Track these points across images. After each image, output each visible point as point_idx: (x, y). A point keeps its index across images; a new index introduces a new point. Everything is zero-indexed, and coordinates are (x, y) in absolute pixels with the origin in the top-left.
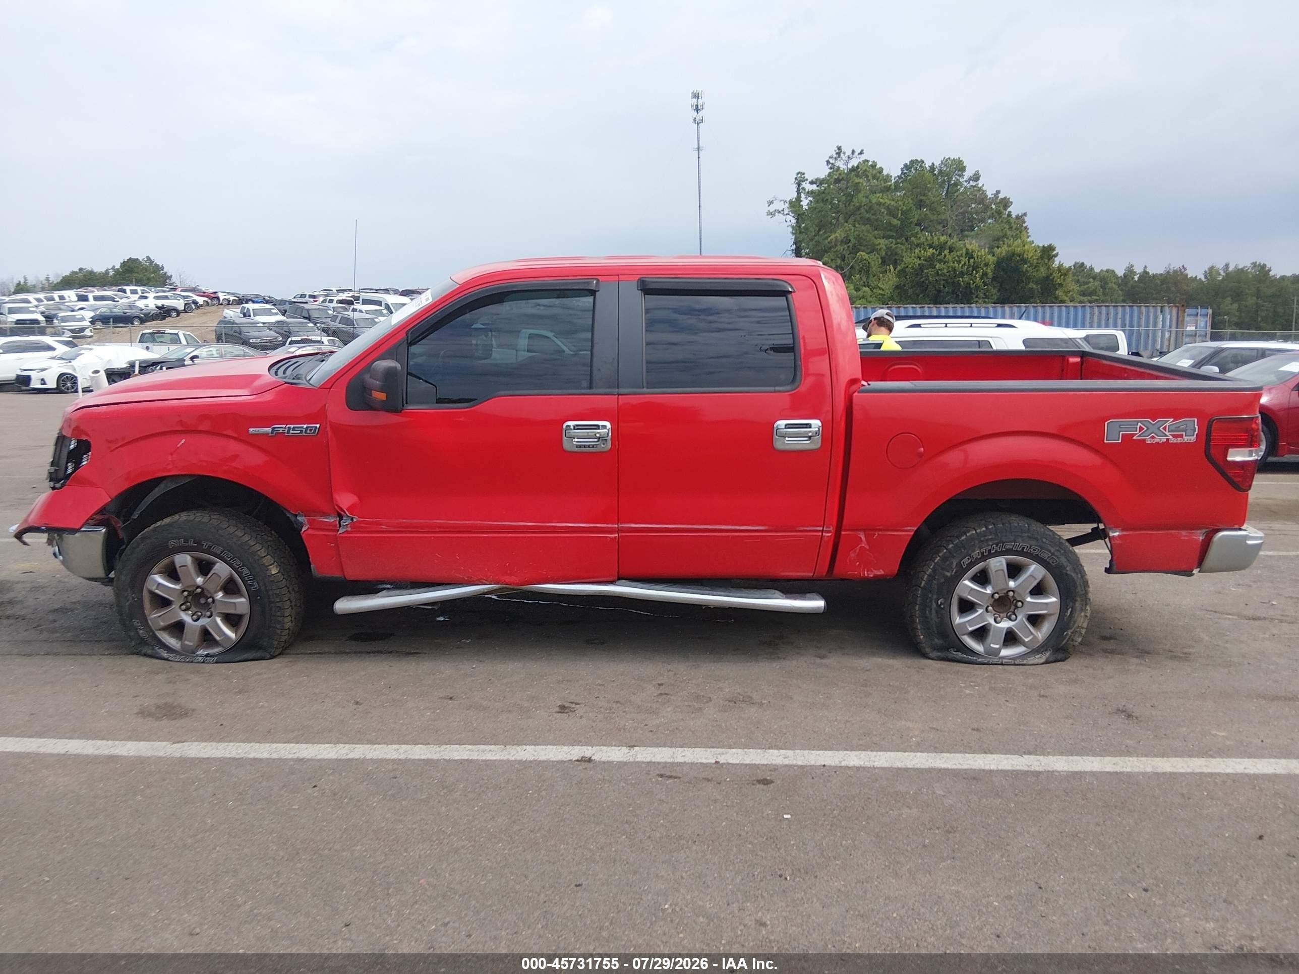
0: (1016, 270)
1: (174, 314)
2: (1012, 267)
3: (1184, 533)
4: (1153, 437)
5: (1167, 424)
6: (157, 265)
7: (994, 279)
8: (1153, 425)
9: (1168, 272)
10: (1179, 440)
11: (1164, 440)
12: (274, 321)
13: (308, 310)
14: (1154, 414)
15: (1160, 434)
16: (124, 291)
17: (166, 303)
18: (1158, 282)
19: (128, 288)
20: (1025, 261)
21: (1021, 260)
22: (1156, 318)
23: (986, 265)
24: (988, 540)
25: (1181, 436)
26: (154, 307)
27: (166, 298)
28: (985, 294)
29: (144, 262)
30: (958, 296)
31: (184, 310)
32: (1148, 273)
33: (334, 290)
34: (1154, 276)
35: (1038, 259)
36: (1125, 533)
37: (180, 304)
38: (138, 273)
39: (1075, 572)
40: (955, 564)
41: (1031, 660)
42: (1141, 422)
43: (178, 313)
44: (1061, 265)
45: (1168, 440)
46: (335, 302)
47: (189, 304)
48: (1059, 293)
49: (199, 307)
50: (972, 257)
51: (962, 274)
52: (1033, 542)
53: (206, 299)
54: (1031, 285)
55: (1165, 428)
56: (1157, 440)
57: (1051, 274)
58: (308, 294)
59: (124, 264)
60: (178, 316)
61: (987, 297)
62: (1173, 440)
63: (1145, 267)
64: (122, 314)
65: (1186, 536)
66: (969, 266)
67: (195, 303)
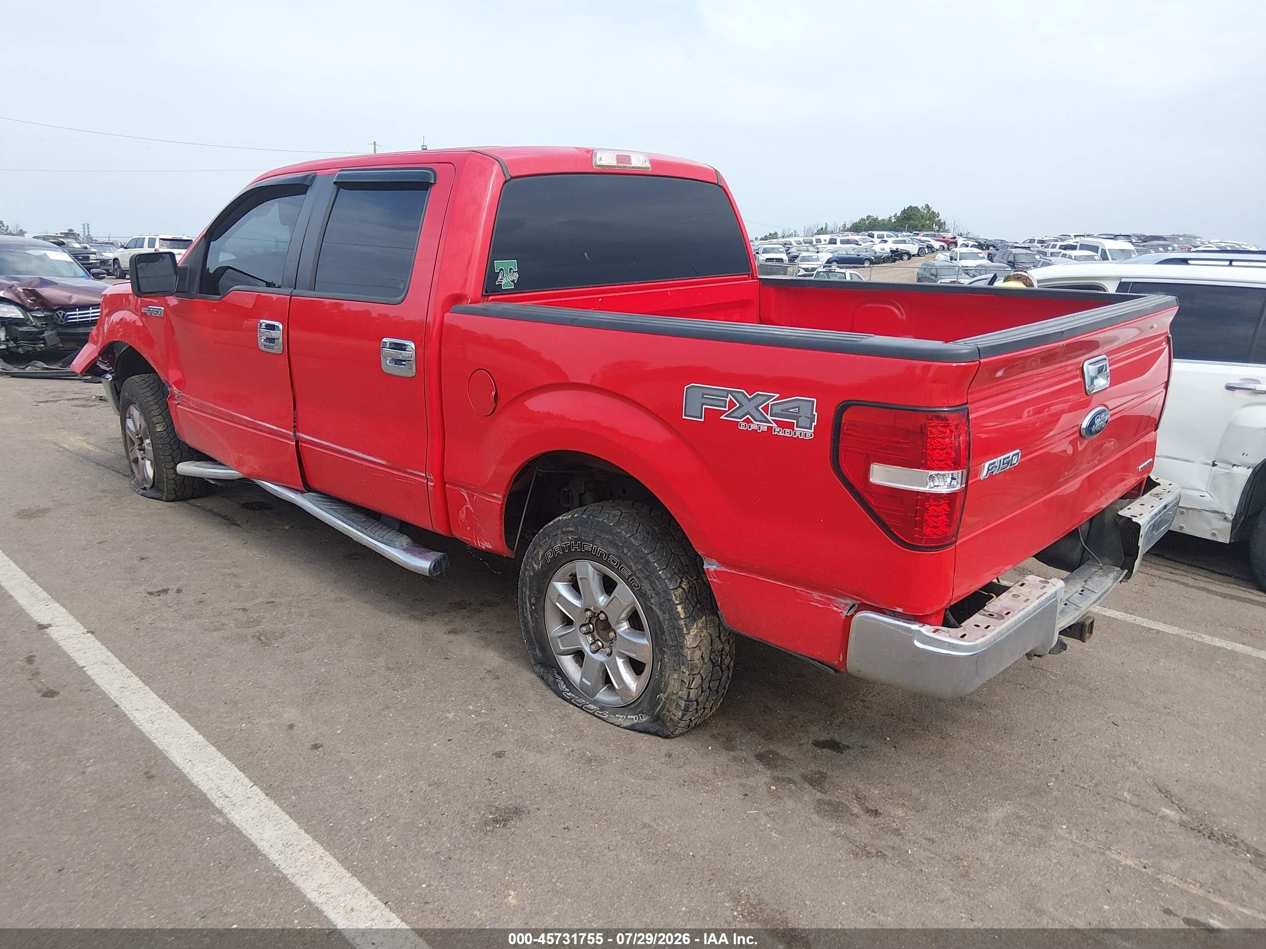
1: (906, 257)
3: (816, 595)
4: (748, 421)
5: (770, 402)
6: (933, 213)
8: (749, 400)
10: (787, 433)
11: (764, 427)
12: (975, 265)
13: (1015, 255)
14: (752, 383)
15: (759, 417)
16: (872, 236)
17: (901, 247)
19: (876, 233)
24: (568, 532)
25: (790, 426)
26: (889, 251)
27: (904, 242)
29: (922, 210)
31: (918, 254)
33: (1072, 235)
36: (723, 569)
37: (913, 249)
38: (914, 220)
39: (661, 609)
40: (541, 554)
41: (620, 719)
42: (731, 392)
43: (910, 256)
45: (770, 429)
46: (1058, 247)
47: (924, 248)
49: (933, 252)
52: (612, 550)
53: (943, 244)
55: (766, 409)
56: (754, 427)
58: (1037, 239)
59: (904, 212)
60: (909, 259)
62: (778, 431)
64: (856, 256)
65: (818, 601)
67: (930, 247)
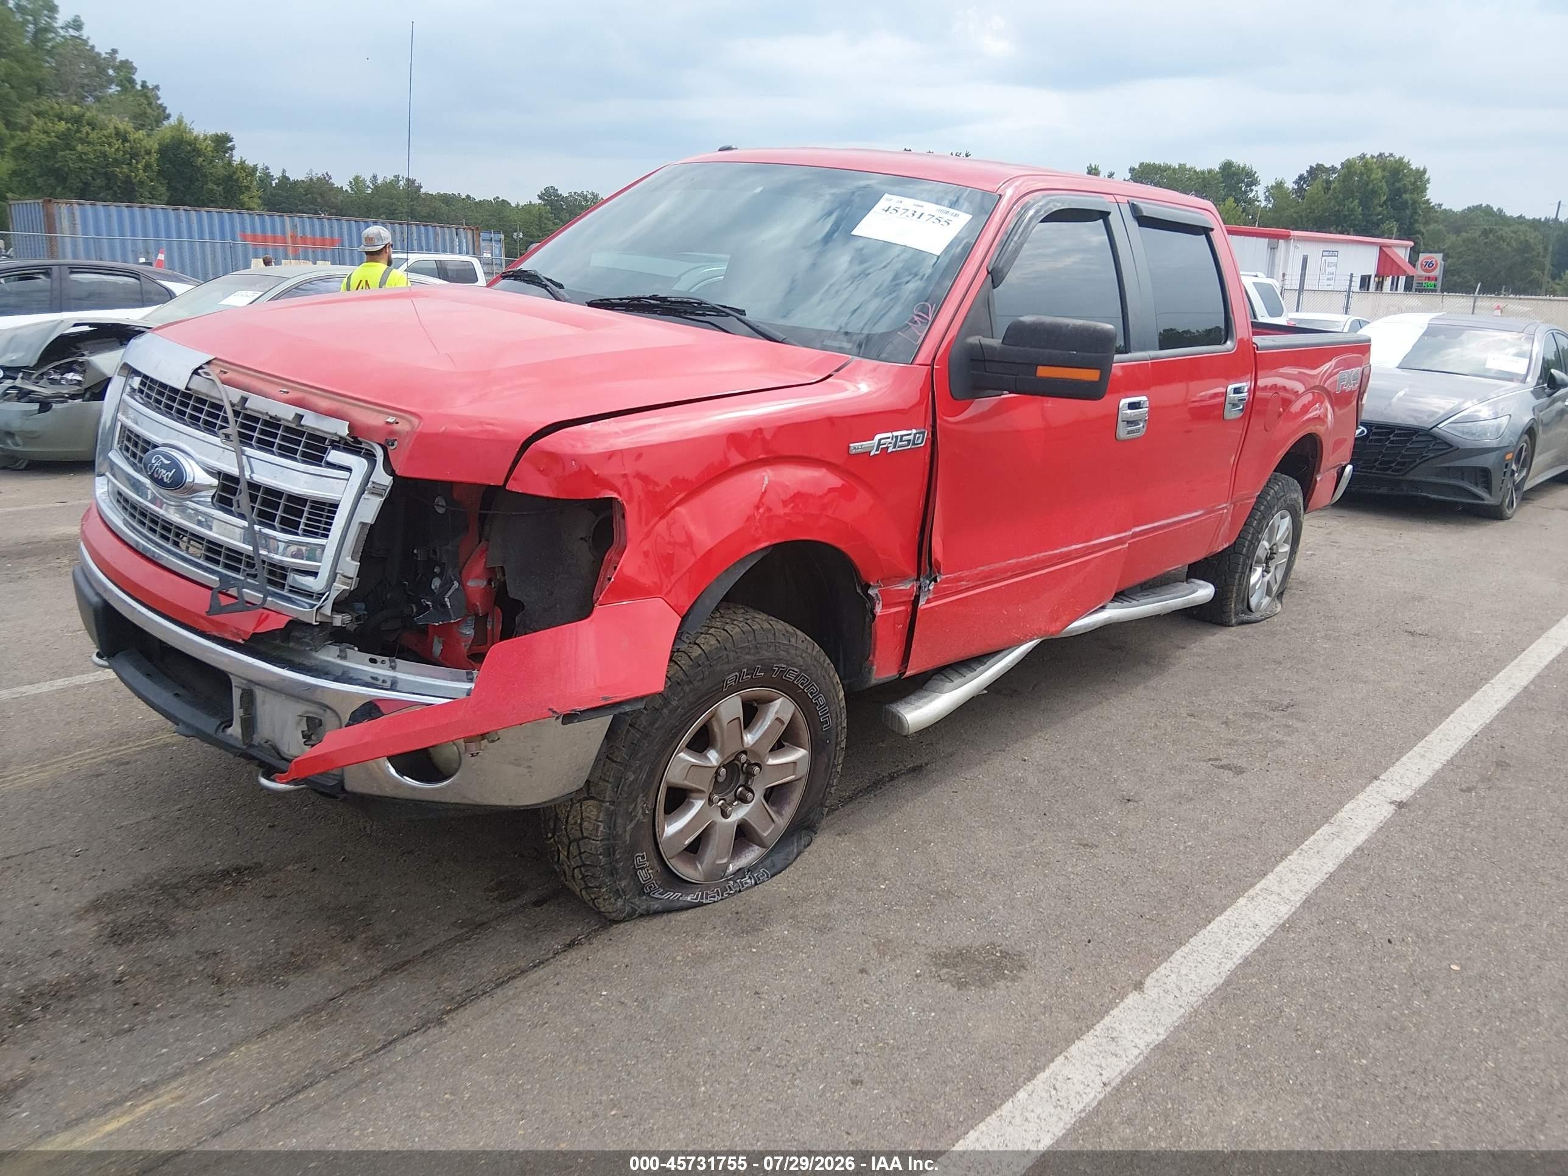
0: (188, 163)
2: (182, 158)
7: (159, 172)
9: (311, 179)
18: (302, 190)
20: (198, 152)
21: (194, 150)
22: (452, 241)
23: (148, 153)
28: (150, 193)
30: (115, 192)
32: (288, 179)
34: (296, 182)
35: (212, 151)
44: (242, 163)
48: (244, 198)
50: (125, 140)
51: (117, 162)
54: (210, 185)
57: (235, 173)
61: (153, 197)
63: (284, 171)
66: (125, 153)
